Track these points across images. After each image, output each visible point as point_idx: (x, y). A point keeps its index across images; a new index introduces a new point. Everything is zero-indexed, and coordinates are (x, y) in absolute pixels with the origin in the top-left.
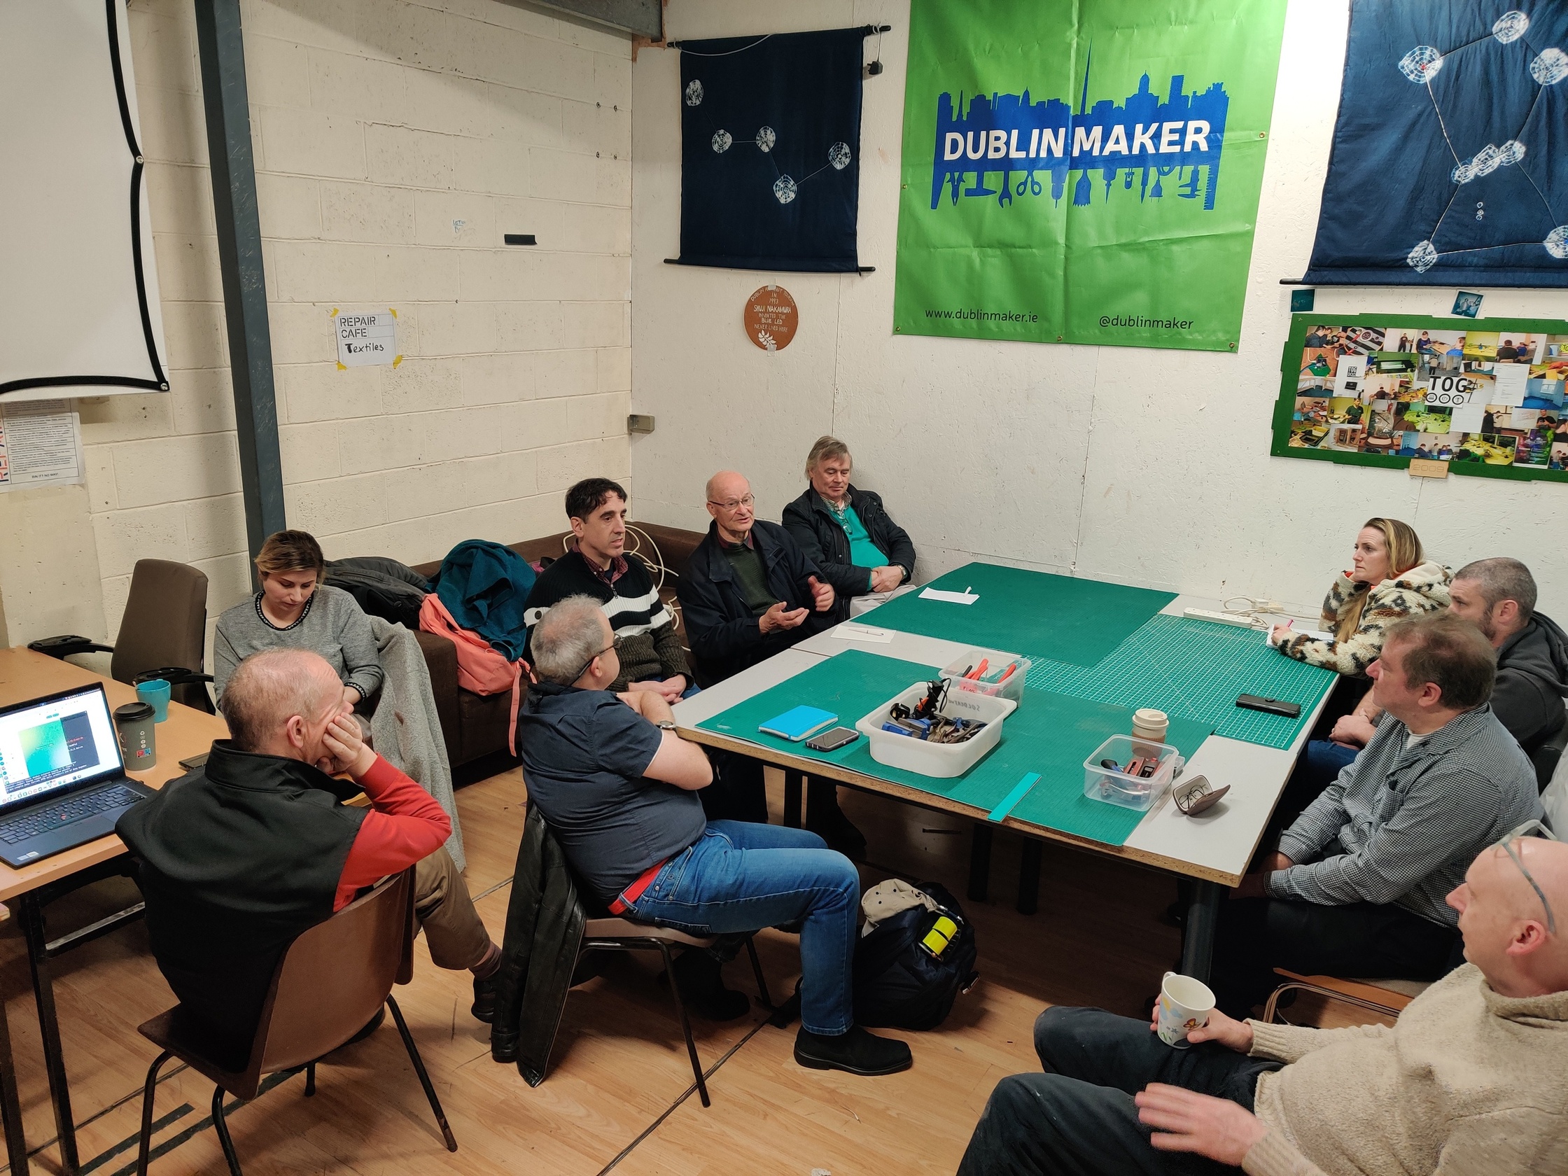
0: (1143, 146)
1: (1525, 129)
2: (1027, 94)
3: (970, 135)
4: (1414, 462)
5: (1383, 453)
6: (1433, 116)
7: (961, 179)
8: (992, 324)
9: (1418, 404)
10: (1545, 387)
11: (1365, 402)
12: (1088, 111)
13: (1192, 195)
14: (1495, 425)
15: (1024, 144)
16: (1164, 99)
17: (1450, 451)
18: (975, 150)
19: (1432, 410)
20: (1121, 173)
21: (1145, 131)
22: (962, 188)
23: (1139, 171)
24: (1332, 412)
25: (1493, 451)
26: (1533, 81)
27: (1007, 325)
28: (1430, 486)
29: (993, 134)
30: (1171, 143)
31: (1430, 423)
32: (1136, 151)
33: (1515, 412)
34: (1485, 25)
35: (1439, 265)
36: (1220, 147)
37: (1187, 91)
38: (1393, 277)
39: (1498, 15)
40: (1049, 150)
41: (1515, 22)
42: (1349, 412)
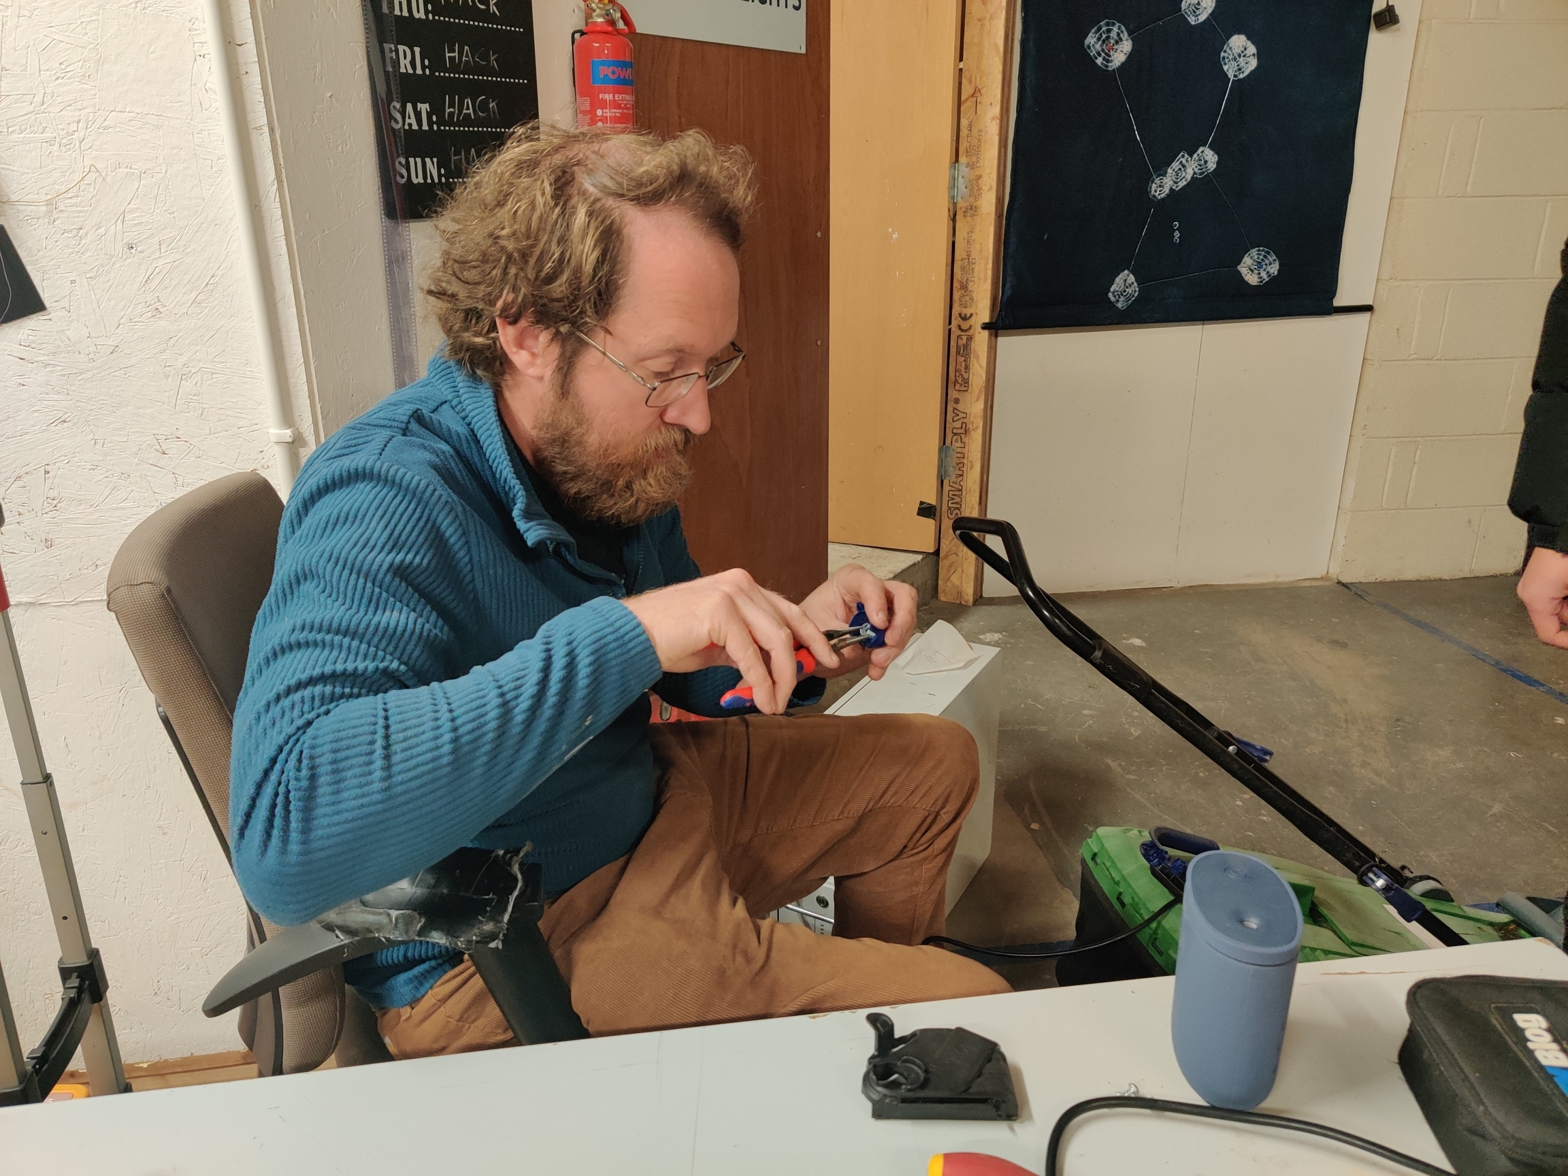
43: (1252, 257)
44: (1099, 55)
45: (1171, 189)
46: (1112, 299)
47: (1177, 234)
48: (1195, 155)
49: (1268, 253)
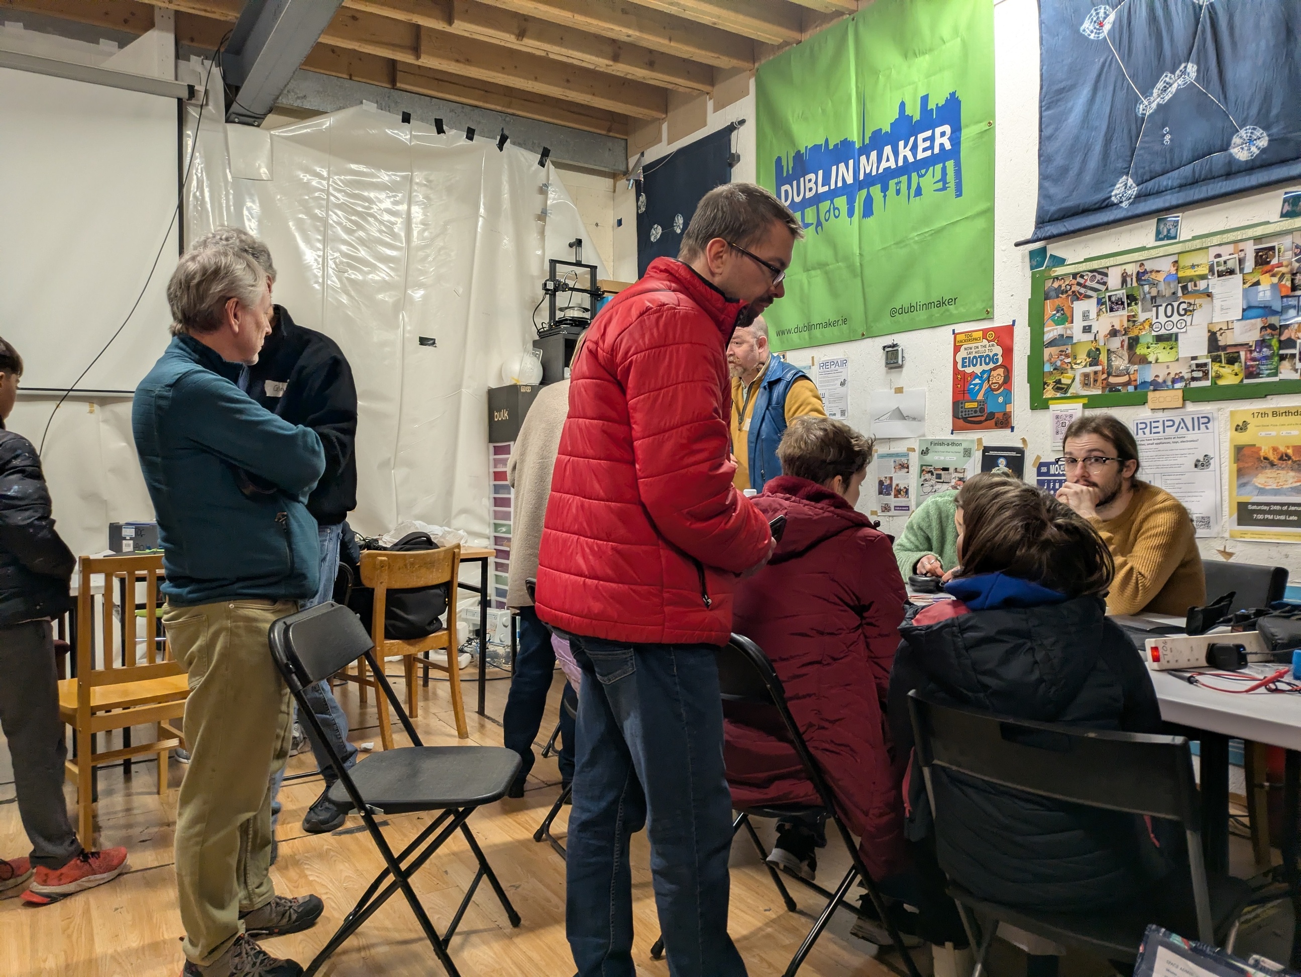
2: (827, 141)
3: (795, 183)
10: (1261, 294)
12: (867, 141)
13: (944, 188)
14: (1221, 343)
15: (826, 182)
16: (917, 117)
18: (798, 195)
20: (892, 183)
23: (904, 179)
29: (808, 177)
30: (925, 150)
32: (900, 163)
33: (1237, 326)
36: (959, 143)
42: (1089, 355)
43: (1241, 137)
44: (1092, 32)
45: (1159, 105)
46: (1116, 201)
47: (1168, 138)
48: (1178, 72)
49: (1254, 129)
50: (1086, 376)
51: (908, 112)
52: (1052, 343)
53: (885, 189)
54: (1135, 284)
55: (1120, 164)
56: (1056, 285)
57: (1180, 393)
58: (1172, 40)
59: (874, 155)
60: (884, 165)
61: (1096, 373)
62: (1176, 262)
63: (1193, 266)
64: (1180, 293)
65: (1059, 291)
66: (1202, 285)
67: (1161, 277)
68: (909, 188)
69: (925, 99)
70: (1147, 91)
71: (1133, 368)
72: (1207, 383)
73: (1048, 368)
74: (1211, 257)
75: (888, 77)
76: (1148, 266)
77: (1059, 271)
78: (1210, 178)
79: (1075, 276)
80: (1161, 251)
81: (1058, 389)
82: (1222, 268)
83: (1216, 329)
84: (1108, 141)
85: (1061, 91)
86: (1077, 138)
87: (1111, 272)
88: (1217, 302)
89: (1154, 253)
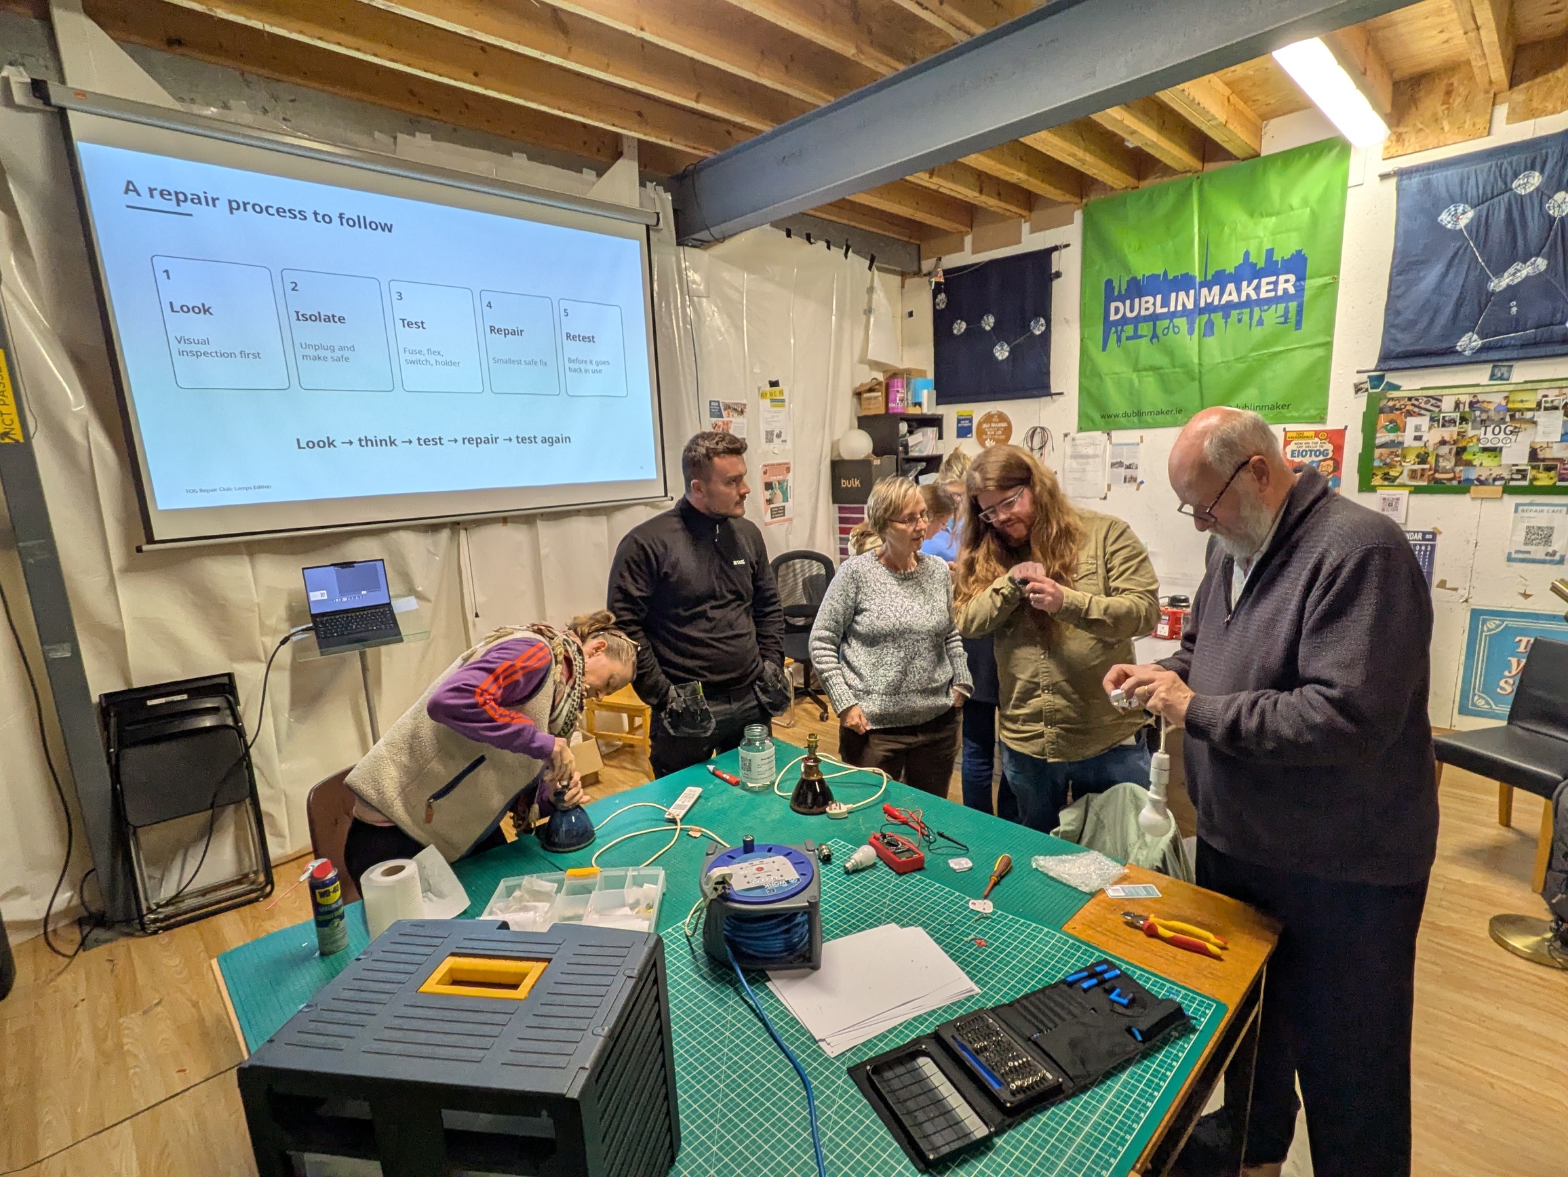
0: (1248, 295)
1: (1545, 250)
2: (1165, 273)
3: (1128, 302)
4: (1473, 488)
5: (1448, 484)
6: (1469, 251)
7: (1122, 330)
8: (1149, 419)
9: (1473, 446)
11: (1430, 449)
12: (1209, 277)
13: (1285, 322)
15: (1165, 303)
16: (1261, 264)
17: (1502, 479)
18: (1132, 311)
19: (1485, 450)
20: (1234, 313)
21: (1249, 285)
22: (1124, 336)
23: (1247, 311)
24: (1404, 457)
25: (1539, 475)
26: (1549, 216)
27: (1160, 418)
28: (1487, 505)
29: (1144, 299)
30: (1268, 291)
31: (1486, 460)
32: (1243, 298)
33: (1555, 446)
34: (1506, 183)
35: (1483, 349)
36: (1303, 290)
37: (1277, 257)
38: (1445, 360)
39: (1516, 175)
40: (1184, 305)
41: (1531, 180)
42: (1418, 456)
50: (1414, 472)
51: (1252, 259)
52: (1382, 446)
53: (1226, 317)
54: (1467, 409)
55: (1467, 324)
56: (1391, 404)
57: (1501, 489)
58: (1525, 238)
59: (1216, 289)
60: (1226, 298)
61: (1423, 470)
62: (1506, 398)
63: (1522, 401)
64: (1508, 419)
65: (1393, 409)
66: (1528, 415)
67: (1492, 407)
68: (1251, 318)
69: (1270, 253)
70: (1499, 273)
71: (1458, 469)
72: (1526, 483)
73: (1377, 463)
74: (1539, 397)
75: (1234, 230)
76: (1480, 398)
77: (1395, 394)
78: (1549, 342)
79: (1410, 399)
80: (1495, 389)
81: (1386, 479)
82: (1548, 405)
83: (1537, 446)
84: (1459, 305)
85: (1416, 263)
86: (1428, 301)
87: (1445, 399)
88: (1539, 427)
89: (1487, 389)
